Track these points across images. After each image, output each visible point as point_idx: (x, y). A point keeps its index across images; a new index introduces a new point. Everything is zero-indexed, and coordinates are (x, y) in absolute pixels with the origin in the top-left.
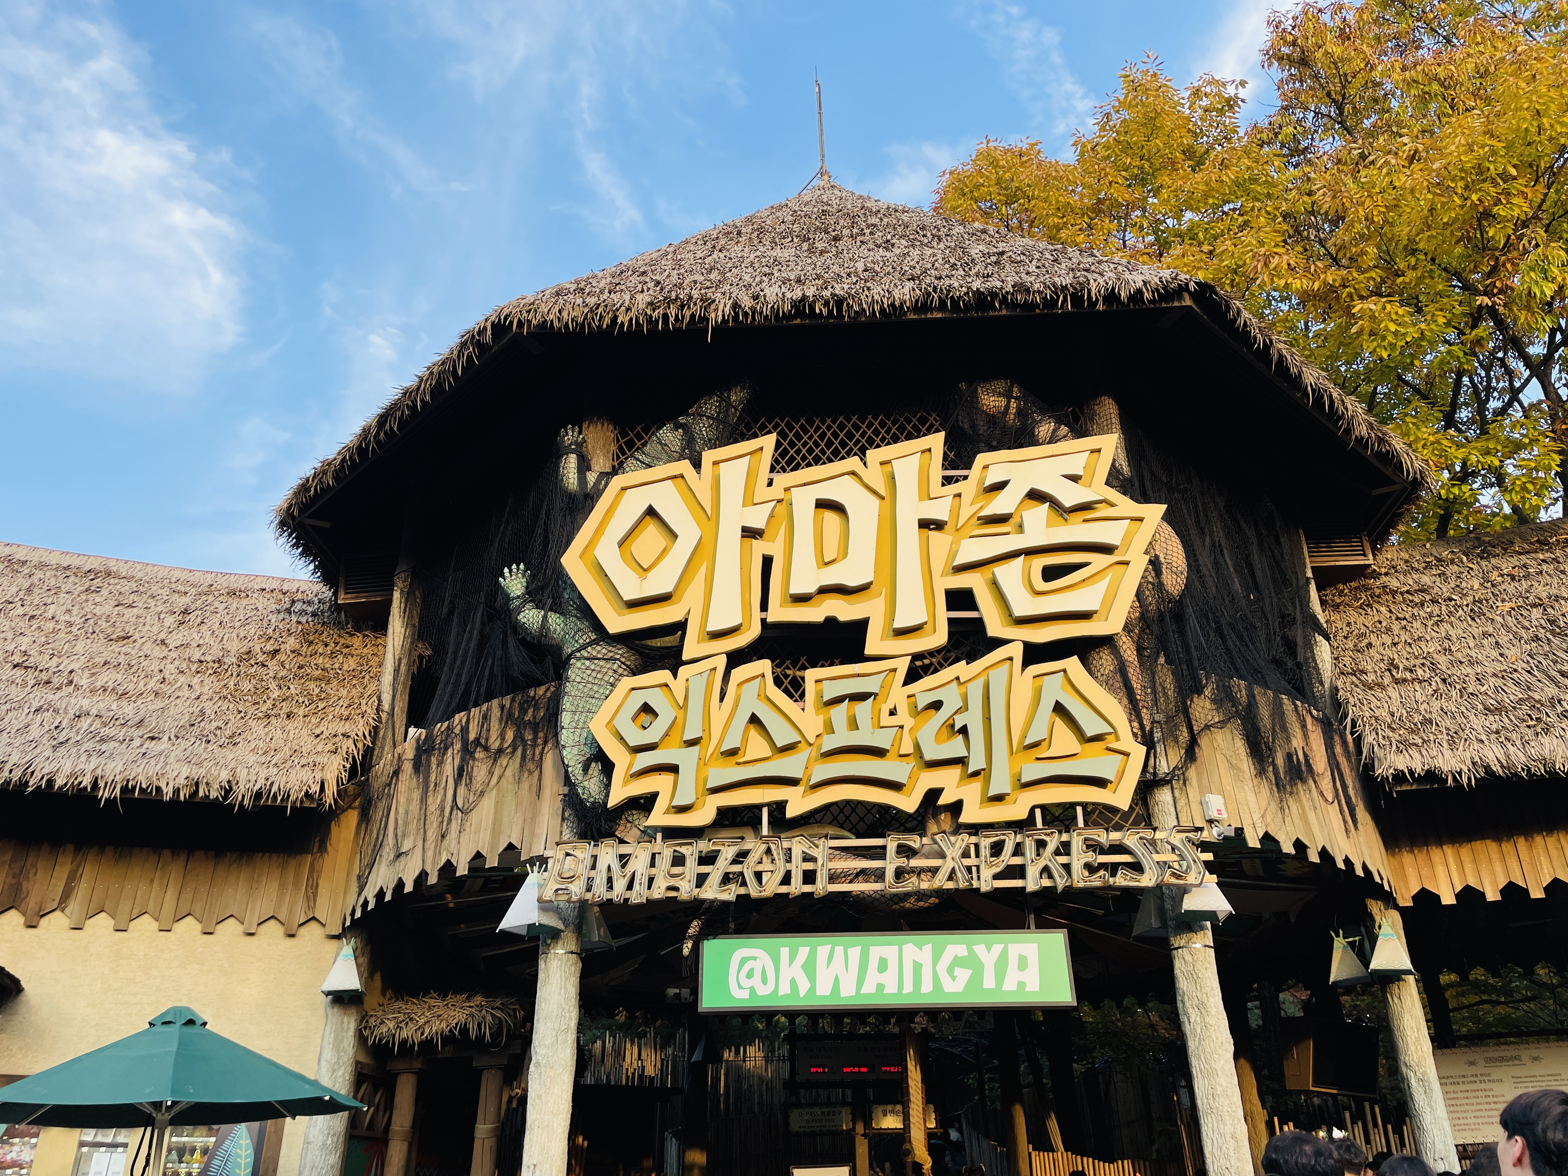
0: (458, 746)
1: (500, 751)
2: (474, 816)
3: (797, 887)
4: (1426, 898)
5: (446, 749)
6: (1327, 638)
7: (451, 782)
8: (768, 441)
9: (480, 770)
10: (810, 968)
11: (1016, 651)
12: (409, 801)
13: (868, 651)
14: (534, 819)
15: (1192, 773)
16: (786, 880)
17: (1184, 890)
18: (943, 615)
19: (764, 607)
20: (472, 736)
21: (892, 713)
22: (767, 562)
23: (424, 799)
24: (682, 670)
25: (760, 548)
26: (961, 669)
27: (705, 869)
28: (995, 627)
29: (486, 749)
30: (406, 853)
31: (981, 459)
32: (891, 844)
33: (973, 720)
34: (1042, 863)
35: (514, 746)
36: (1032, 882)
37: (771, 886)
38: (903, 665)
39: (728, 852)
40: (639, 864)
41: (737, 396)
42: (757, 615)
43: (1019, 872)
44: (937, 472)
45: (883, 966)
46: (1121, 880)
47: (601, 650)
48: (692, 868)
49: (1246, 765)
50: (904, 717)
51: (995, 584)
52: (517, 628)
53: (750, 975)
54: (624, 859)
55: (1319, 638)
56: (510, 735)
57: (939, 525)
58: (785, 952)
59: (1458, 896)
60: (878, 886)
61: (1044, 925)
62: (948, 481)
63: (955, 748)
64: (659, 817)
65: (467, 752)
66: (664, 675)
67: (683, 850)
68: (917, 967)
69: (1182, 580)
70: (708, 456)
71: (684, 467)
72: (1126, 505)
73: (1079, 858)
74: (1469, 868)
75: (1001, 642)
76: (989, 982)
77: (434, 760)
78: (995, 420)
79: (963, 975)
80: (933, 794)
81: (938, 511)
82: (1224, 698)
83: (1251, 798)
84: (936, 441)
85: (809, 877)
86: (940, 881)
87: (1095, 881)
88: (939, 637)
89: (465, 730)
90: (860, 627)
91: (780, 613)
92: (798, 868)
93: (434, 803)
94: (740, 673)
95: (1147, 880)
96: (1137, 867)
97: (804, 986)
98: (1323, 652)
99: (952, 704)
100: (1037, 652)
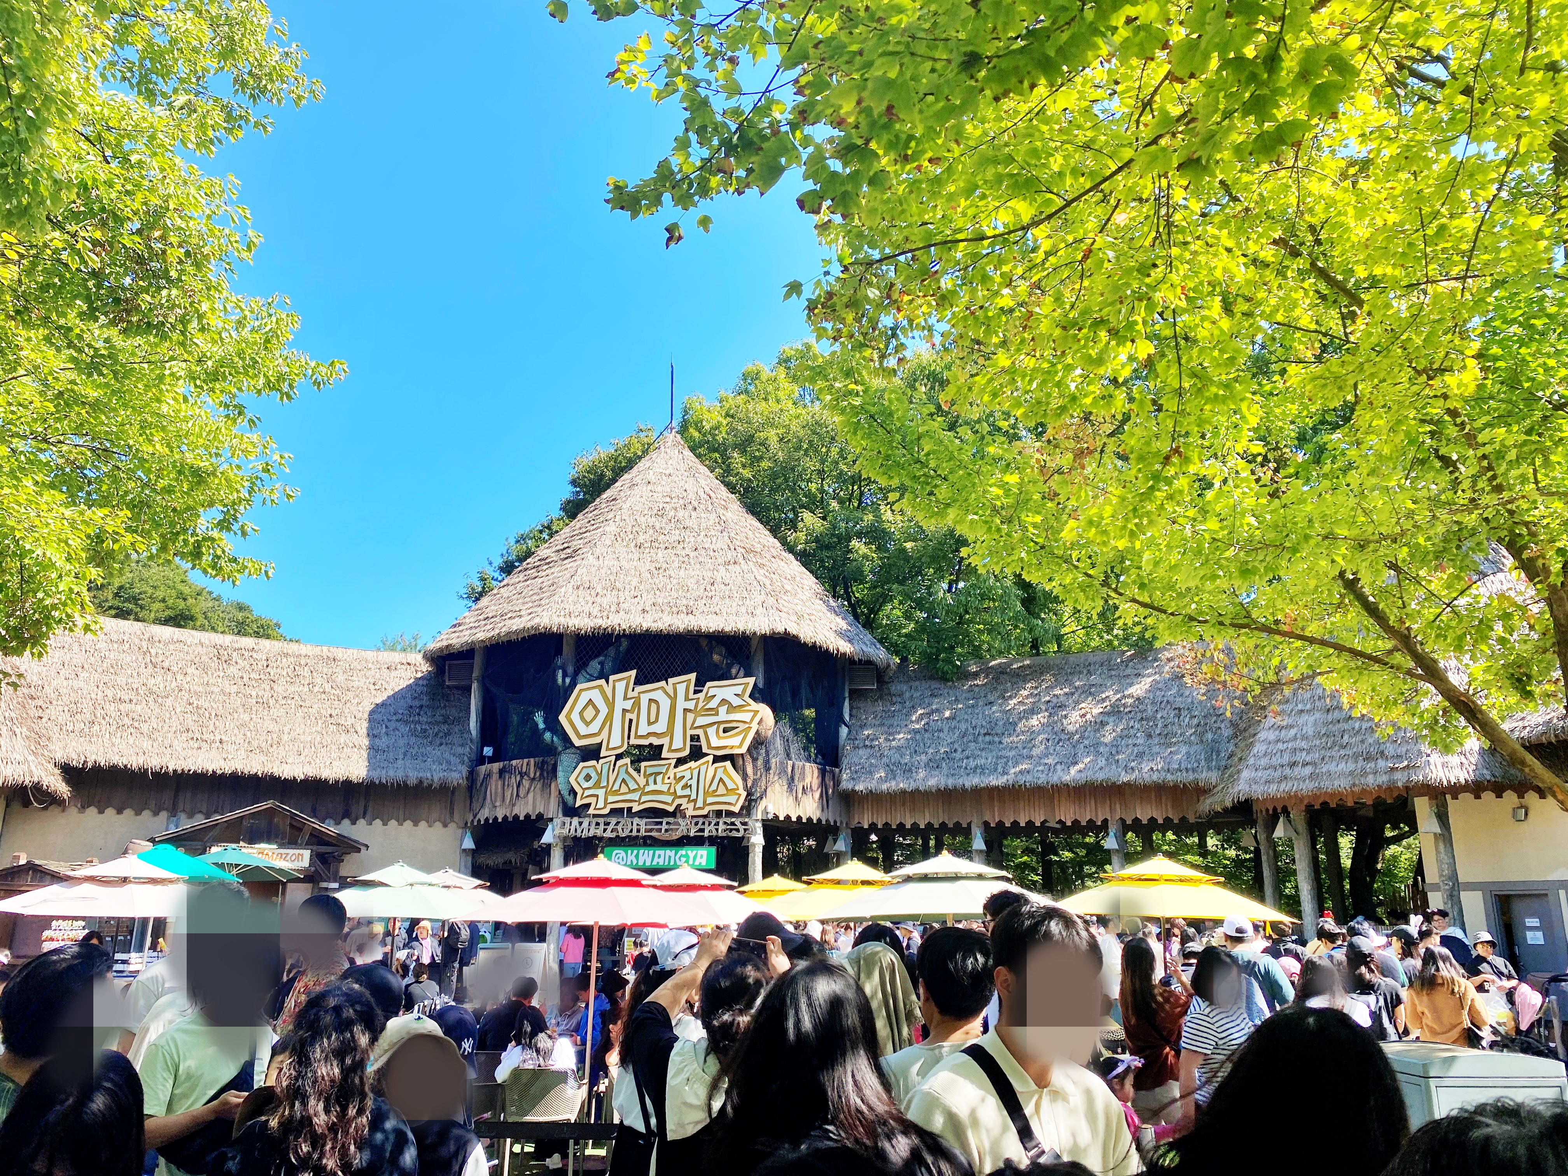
0: (517, 773)
1: (534, 779)
2: (526, 800)
3: (634, 833)
4: (859, 825)
5: (512, 773)
6: (847, 726)
7: (515, 785)
8: (633, 673)
9: (527, 785)
10: (637, 857)
11: (710, 758)
12: (497, 789)
13: (662, 756)
14: (548, 805)
16: (631, 831)
17: (752, 837)
18: (688, 744)
19: (629, 739)
20: (523, 770)
21: (669, 779)
22: (631, 721)
23: (504, 790)
24: (600, 761)
25: (628, 716)
26: (692, 764)
27: (606, 827)
28: (705, 750)
29: (529, 776)
30: (498, 807)
31: (709, 684)
32: (665, 820)
33: (694, 783)
34: (710, 828)
35: (540, 777)
36: (706, 834)
37: (626, 833)
38: (673, 762)
39: (613, 822)
40: (585, 824)
41: (623, 647)
42: (626, 741)
43: (702, 830)
44: (692, 688)
45: (660, 857)
46: (735, 834)
47: (572, 751)
48: (602, 827)
49: (785, 792)
50: (672, 780)
51: (706, 733)
52: (541, 738)
53: (619, 859)
54: (581, 824)
55: (843, 726)
56: (538, 773)
57: (689, 710)
58: (630, 852)
60: (659, 834)
62: (696, 692)
63: (687, 792)
64: (591, 811)
65: (522, 775)
66: (594, 763)
67: (599, 821)
68: (670, 857)
70: (612, 678)
71: (603, 681)
72: (756, 705)
73: (721, 827)
74: (874, 817)
75: (706, 755)
76: (691, 862)
77: (508, 775)
79: (684, 860)
80: (679, 806)
81: (691, 705)
83: (785, 803)
84: (693, 676)
85: (638, 830)
86: (679, 833)
87: (725, 834)
88: (687, 752)
89: (520, 767)
90: (660, 748)
91: (633, 741)
92: (635, 828)
93: (509, 792)
94: (620, 763)
95: (740, 834)
96: (737, 830)
97: (635, 863)
99: (688, 776)
100: (717, 759)
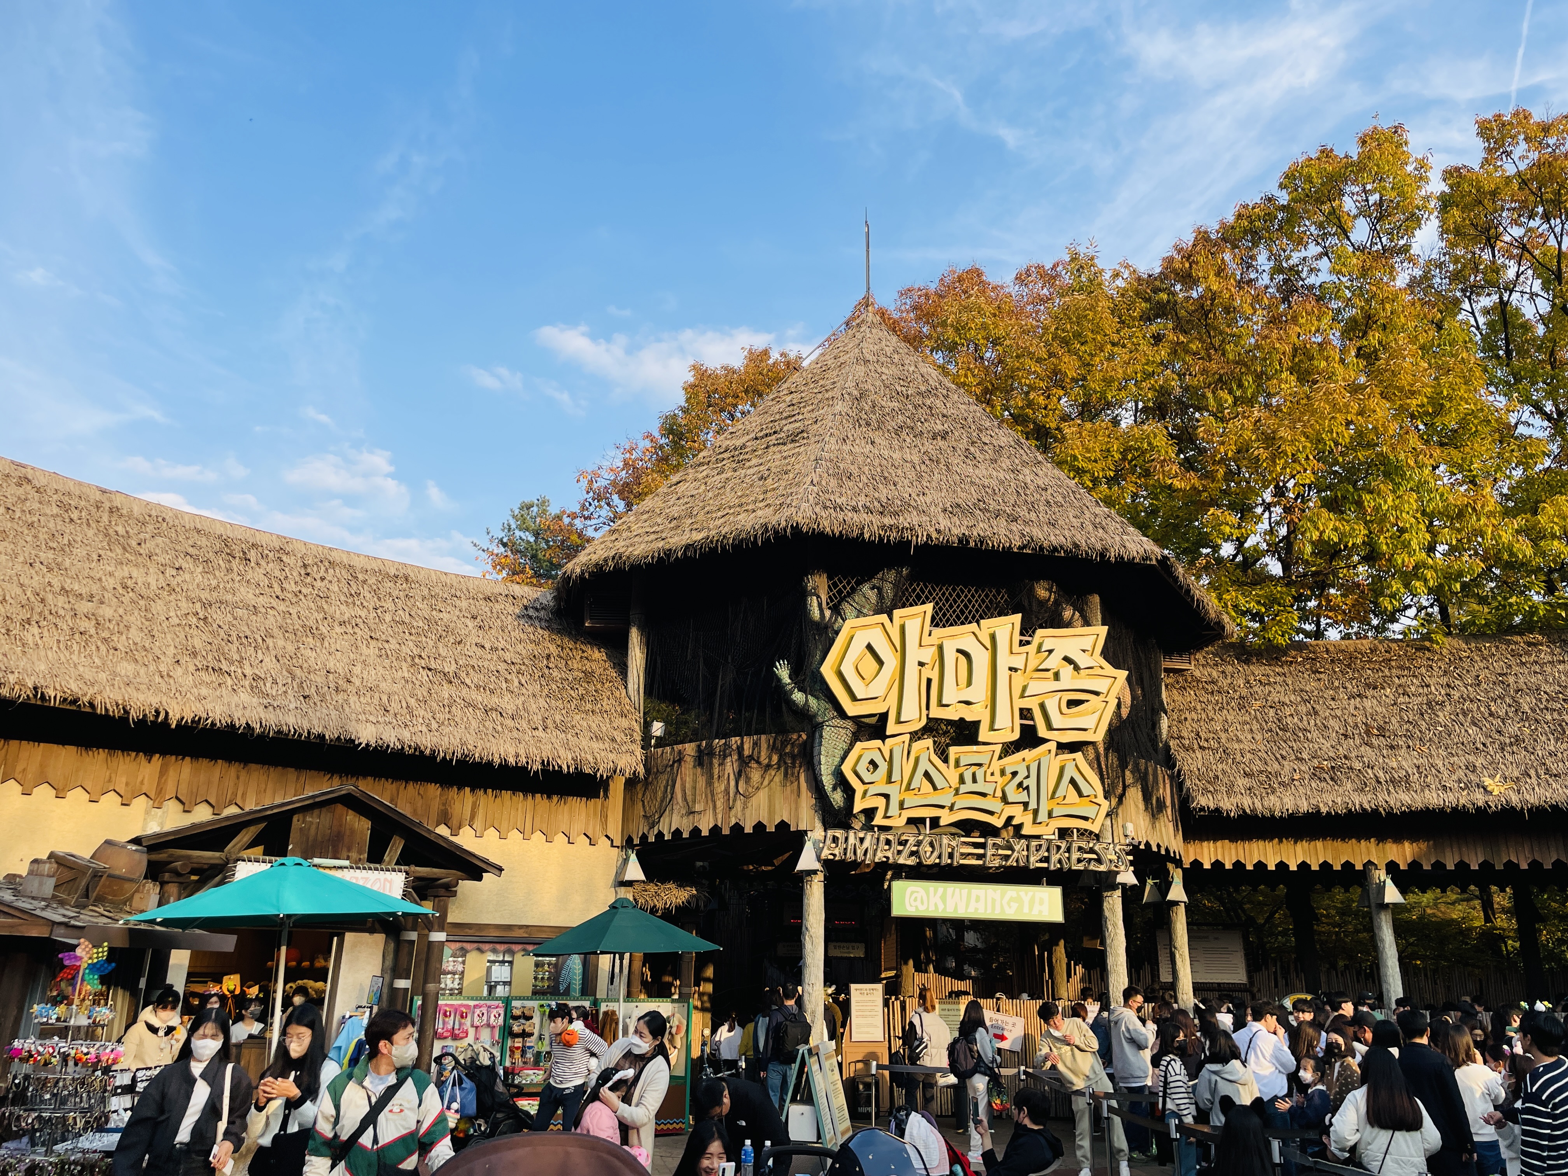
0: (735, 757)
1: (768, 766)
2: (754, 801)
3: (946, 861)
4: (1196, 864)
5: (725, 757)
6: (1166, 714)
7: (732, 777)
8: (929, 607)
9: (756, 775)
10: (943, 898)
11: (1052, 746)
12: (695, 782)
13: (980, 739)
14: (797, 809)
15: (1120, 811)
16: (940, 857)
17: (1118, 873)
18: (1018, 722)
19: (928, 708)
20: (747, 752)
21: (992, 774)
22: (929, 681)
23: (710, 783)
24: (887, 741)
25: (927, 673)
26: (1025, 753)
27: (900, 848)
28: (1042, 732)
29: (758, 762)
30: (700, 813)
31: (1040, 632)
32: (989, 842)
33: (1032, 782)
34: (1058, 856)
35: (778, 763)
36: (1051, 865)
37: (932, 860)
38: (998, 749)
39: (912, 840)
40: (869, 842)
41: (905, 572)
42: (924, 712)
43: (1047, 860)
44: (1017, 637)
45: (978, 900)
46: (1093, 867)
47: (838, 722)
48: (895, 847)
49: (1141, 806)
50: (997, 777)
51: (1042, 706)
52: (791, 703)
53: (915, 900)
54: (862, 840)
55: (1163, 715)
56: (775, 758)
57: (1016, 670)
58: (932, 889)
59: (1212, 865)
60: (980, 862)
61: (1050, 883)
62: (1022, 644)
63: (1023, 797)
64: (878, 821)
65: (744, 762)
66: (878, 743)
67: (890, 837)
68: (994, 901)
69: (1128, 710)
70: (897, 613)
71: (884, 618)
72: (1109, 669)
73: (1075, 855)
74: (1219, 850)
75: (1045, 741)
76: (1026, 910)
77: (716, 762)
78: (1042, 603)
79: (1015, 905)
80: (1010, 819)
81: (1017, 662)
82: (1136, 770)
83: (1142, 822)
84: (1017, 618)
85: (951, 856)
86: (1011, 862)
87: (1081, 867)
88: (1016, 735)
89: (740, 749)
90: (976, 724)
91: (936, 712)
92: (946, 851)
93: (720, 787)
94: (918, 745)
95: (1102, 868)
96: (1099, 861)
97: (941, 907)
98: (1164, 723)
99: (1022, 773)
100: (1063, 747)
